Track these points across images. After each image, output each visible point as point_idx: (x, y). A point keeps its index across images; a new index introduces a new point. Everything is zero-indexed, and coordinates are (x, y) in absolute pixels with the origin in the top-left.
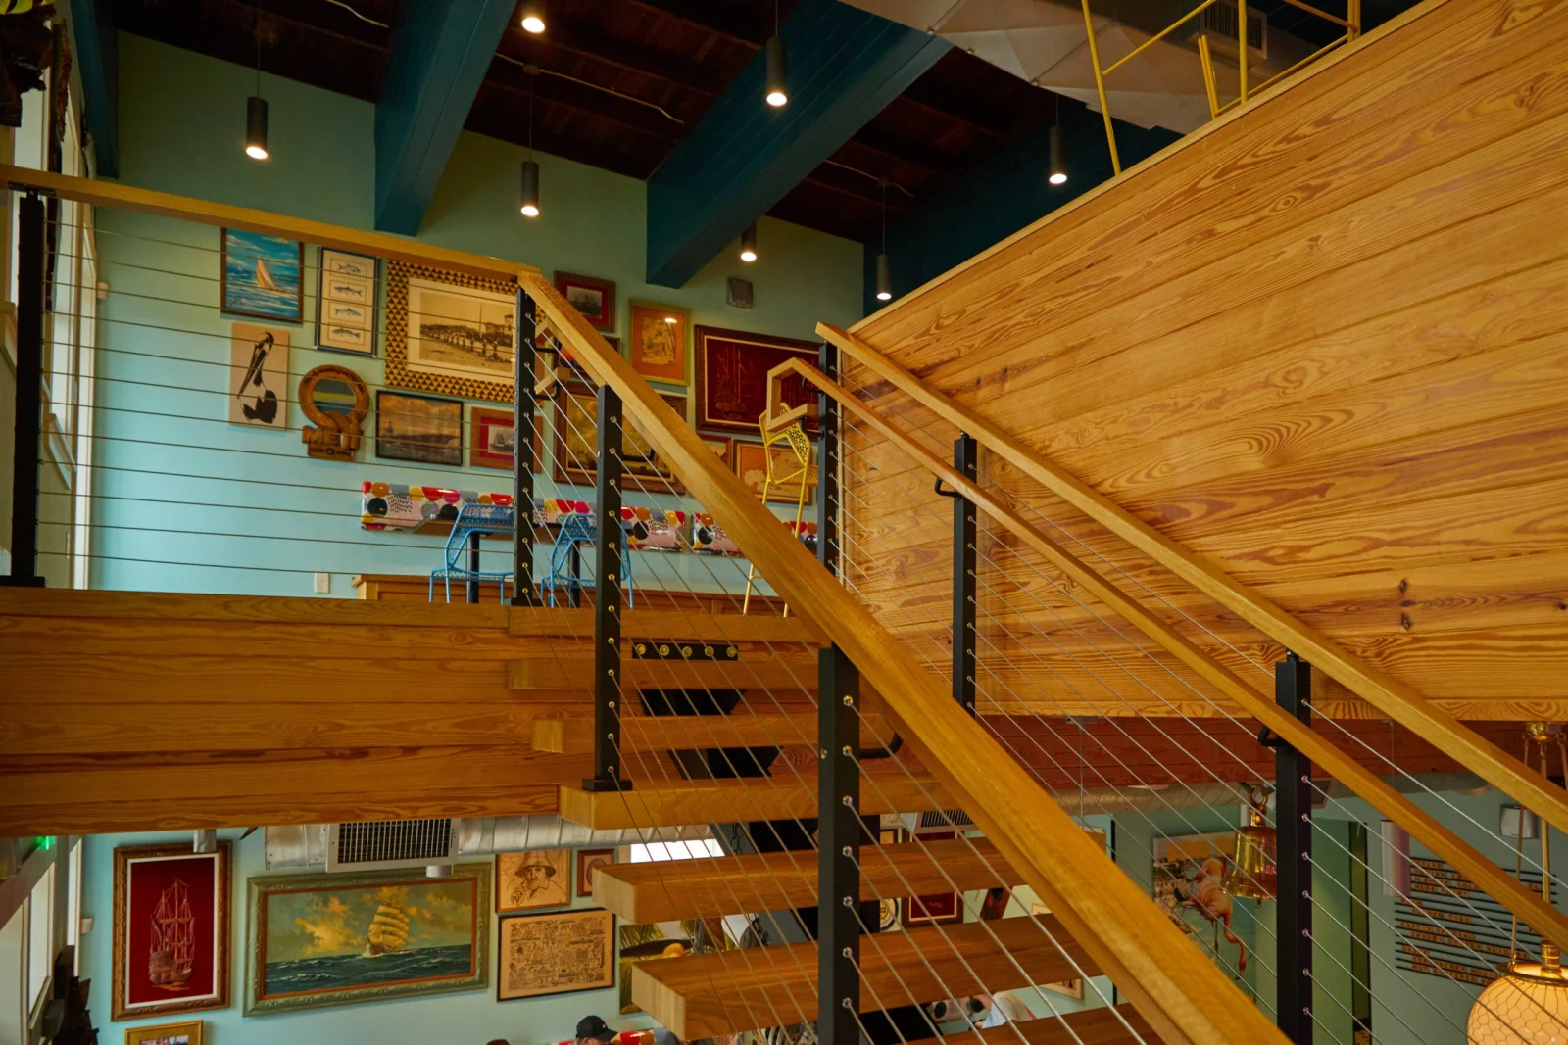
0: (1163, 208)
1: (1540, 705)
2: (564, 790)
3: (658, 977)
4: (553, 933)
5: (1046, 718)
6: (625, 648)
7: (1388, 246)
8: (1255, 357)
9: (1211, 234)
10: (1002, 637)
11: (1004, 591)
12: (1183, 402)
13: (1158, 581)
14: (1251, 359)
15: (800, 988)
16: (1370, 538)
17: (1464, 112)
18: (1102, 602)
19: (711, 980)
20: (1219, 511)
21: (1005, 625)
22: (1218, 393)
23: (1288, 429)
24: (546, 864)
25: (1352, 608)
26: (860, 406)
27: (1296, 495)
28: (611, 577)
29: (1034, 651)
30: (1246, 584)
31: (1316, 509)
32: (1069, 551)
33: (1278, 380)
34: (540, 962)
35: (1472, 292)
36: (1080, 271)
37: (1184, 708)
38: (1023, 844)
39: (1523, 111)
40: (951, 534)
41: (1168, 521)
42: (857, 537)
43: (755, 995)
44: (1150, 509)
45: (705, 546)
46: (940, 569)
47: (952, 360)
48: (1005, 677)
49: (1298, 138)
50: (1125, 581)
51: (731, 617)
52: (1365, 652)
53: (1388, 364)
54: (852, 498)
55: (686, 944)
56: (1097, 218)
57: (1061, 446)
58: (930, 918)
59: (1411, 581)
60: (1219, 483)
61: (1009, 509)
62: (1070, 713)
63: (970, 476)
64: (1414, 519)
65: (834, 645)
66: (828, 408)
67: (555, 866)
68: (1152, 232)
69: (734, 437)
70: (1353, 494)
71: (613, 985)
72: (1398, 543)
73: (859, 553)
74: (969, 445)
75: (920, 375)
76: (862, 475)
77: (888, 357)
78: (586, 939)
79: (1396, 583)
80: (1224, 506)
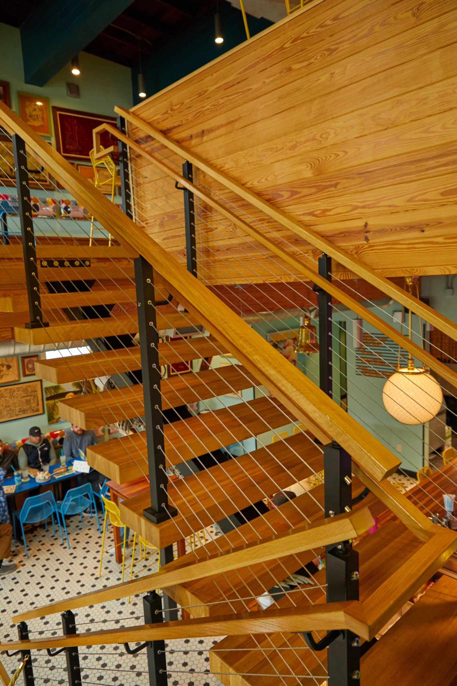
0: (269, 56)
1: (414, 270)
2: (16, 329)
3: (71, 406)
4: (13, 394)
5: (227, 286)
6: (38, 262)
7: (362, 78)
8: (309, 127)
9: (290, 69)
10: (207, 252)
11: (207, 232)
12: (280, 147)
13: (271, 225)
14: (307, 128)
15: (135, 403)
16: (354, 205)
17: (392, 18)
18: (249, 235)
19: (95, 404)
20: (295, 195)
21: (208, 247)
22: (294, 143)
23: (322, 159)
24: (6, 364)
25: (347, 234)
26: (138, 147)
27: (325, 188)
28: (29, 229)
29: (222, 257)
30: (306, 226)
31: (333, 194)
32: (235, 213)
33: (318, 137)
34: (9, 406)
35: (393, 99)
36: (234, 85)
37: (283, 278)
38: (229, 335)
39: (414, 19)
40: (183, 207)
41: (275, 200)
42: (140, 209)
43: (115, 409)
44: (267, 195)
45: (68, 215)
46: (179, 223)
47: (179, 126)
48: (209, 269)
49: (325, 26)
50: (258, 226)
51: (85, 247)
52: (351, 252)
53: (361, 131)
54: (137, 191)
55: (75, 393)
56: (241, 60)
57: (229, 167)
58: (176, 373)
59: (369, 223)
60: (295, 183)
61: (208, 195)
62: (237, 283)
63: (190, 180)
64: (370, 197)
65: (140, 256)
66: (123, 148)
67: (11, 364)
68: (265, 68)
69: (76, 162)
70: (347, 187)
71: (44, 413)
72: (363, 207)
73: (142, 216)
74: (189, 166)
75: (165, 133)
76: (141, 181)
77: (150, 124)
78: (29, 394)
79: (363, 224)
80: (297, 193)
